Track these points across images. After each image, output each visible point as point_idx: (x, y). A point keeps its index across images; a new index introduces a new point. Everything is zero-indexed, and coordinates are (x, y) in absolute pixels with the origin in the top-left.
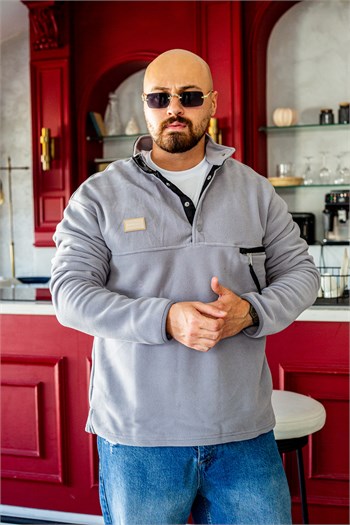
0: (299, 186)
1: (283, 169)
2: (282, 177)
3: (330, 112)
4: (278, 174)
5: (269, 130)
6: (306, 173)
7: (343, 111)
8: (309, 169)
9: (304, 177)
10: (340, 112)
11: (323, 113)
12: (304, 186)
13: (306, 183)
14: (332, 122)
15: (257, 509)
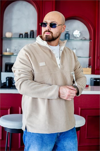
0: (12, 55)
1: (8, 50)
2: (7, 52)
3: (22, 34)
4: (6, 51)
5: (3, 38)
6: (15, 52)
7: (26, 34)
8: (15, 50)
9: (14, 52)
10: (25, 35)
11: (20, 35)
12: (14, 55)
13: (15, 54)
14: (22, 37)
15: (72, 147)
